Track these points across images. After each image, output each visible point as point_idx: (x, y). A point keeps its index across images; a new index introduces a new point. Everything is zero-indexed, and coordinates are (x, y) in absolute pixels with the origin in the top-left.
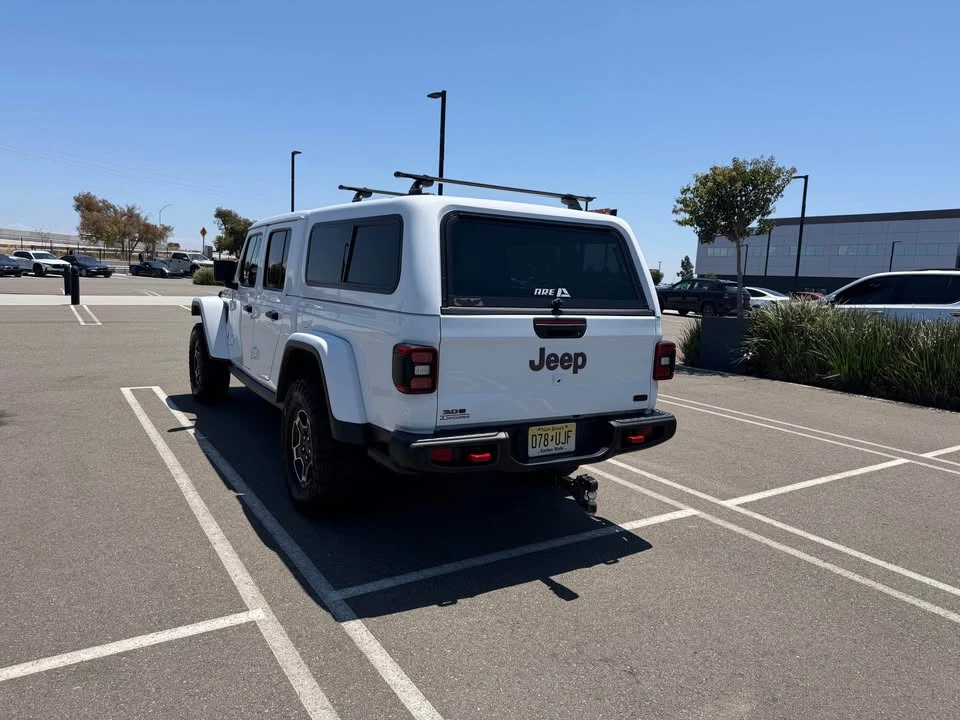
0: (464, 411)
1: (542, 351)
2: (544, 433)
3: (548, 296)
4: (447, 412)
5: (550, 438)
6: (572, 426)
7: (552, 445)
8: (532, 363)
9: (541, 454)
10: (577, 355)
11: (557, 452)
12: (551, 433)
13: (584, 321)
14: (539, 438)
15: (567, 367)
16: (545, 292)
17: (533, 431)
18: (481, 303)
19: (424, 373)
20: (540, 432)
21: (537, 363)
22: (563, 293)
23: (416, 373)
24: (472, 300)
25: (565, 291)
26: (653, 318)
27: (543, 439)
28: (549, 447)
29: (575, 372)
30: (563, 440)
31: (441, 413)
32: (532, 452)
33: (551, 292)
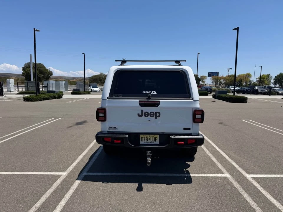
0: (115, 127)
1: (142, 111)
2: (146, 137)
3: (148, 94)
4: (110, 127)
5: (148, 139)
6: (158, 136)
7: (149, 141)
8: (138, 115)
9: (145, 144)
10: (156, 113)
11: (151, 144)
12: (148, 137)
13: (159, 102)
14: (144, 138)
15: (153, 116)
16: (147, 92)
17: (141, 136)
18: (122, 96)
19: (102, 116)
20: (144, 137)
21: (140, 114)
22: (154, 92)
23: (100, 116)
24: (119, 95)
25: (155, 92)
26: (192, 101)
27: (145, 139)
28: (148, 142)
29: (156, 118)
30: (153, 140)
31: (108, 127)
32: (141, 143)
33: (149, 92)
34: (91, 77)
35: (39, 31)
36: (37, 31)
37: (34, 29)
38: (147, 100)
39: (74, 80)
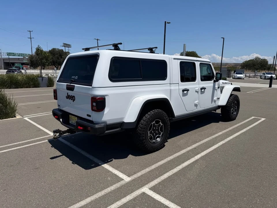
1: (68, 94)
2: (72, 118)
6: (76, 118)
10: (73, 96)
11: (74, 124)
13: (74, 86)
15: (72, 99)
16: (73, 77)
17: (70, 116)
21: (67, 97)
22: (76, 78)
30: (75, 121)
34: (243, 63)
35: (170, 23)
36: (168, 23)
37: (165, 22)
38: (69, 84)
39: (227, 66)
